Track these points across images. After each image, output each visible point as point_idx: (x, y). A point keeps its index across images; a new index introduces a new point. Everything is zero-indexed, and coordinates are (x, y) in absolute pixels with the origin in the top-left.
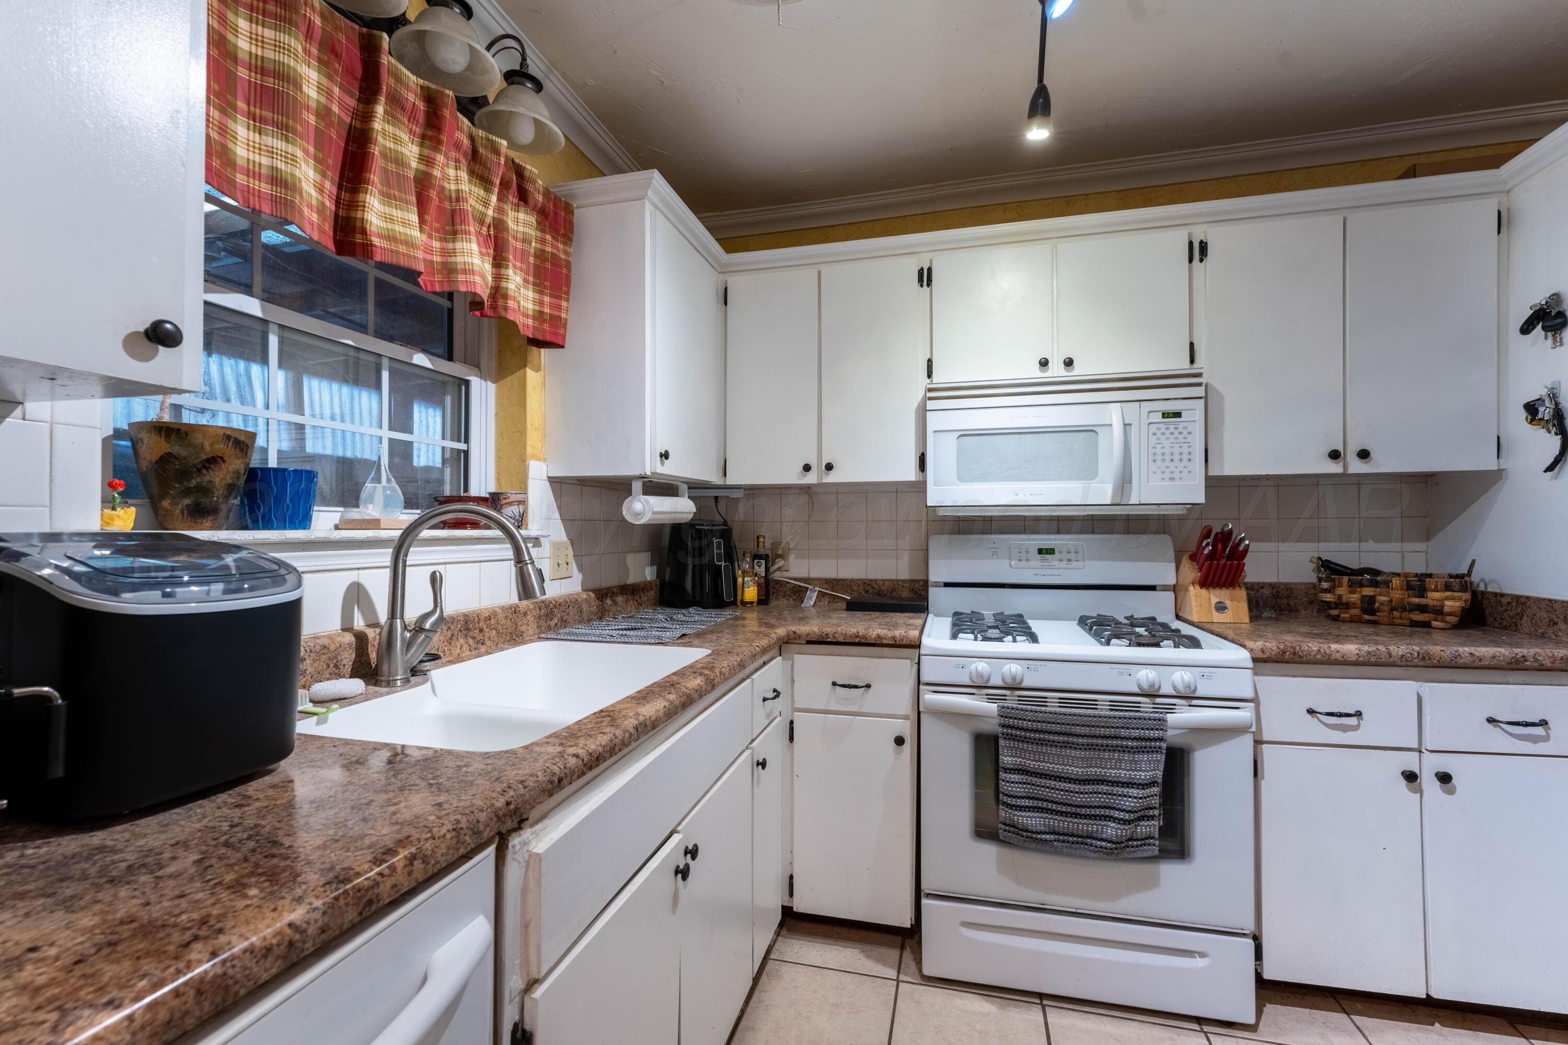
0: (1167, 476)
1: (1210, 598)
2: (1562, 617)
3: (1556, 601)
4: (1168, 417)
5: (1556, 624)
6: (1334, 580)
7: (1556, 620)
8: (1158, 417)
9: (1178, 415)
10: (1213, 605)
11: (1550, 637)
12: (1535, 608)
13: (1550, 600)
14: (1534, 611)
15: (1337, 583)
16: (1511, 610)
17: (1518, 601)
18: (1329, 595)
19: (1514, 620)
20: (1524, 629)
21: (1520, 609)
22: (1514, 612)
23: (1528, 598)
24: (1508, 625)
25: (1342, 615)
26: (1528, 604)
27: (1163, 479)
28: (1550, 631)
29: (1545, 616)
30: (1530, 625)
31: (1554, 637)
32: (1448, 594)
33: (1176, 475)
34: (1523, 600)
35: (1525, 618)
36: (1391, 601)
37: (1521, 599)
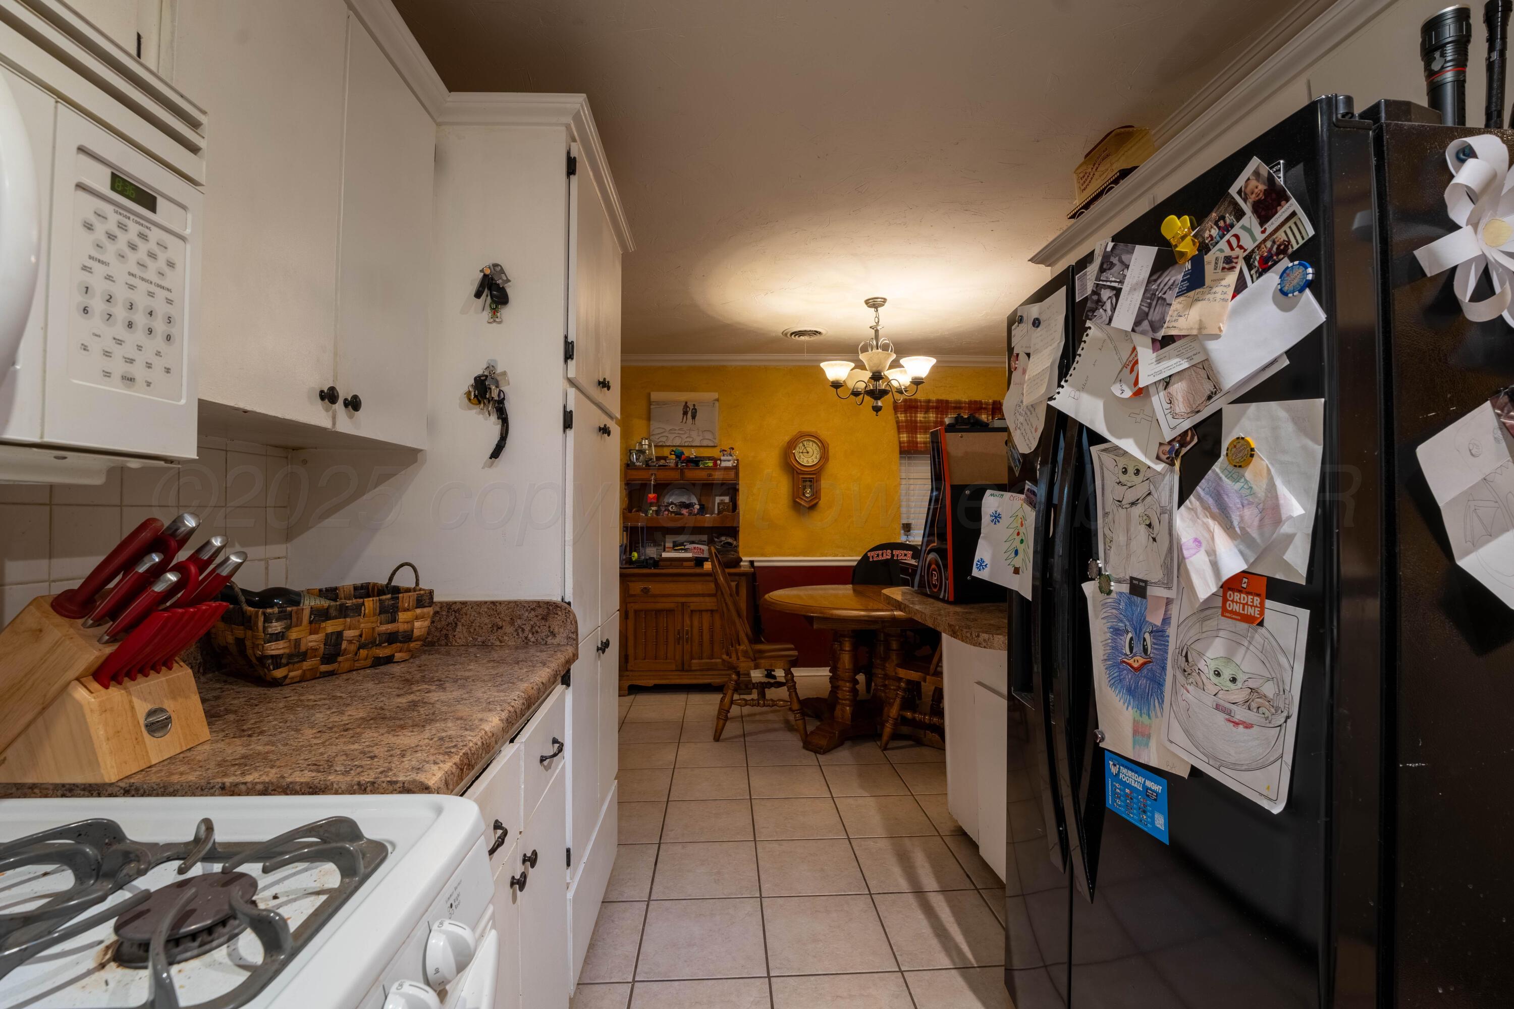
0: (118, 367)
1: (133, 708)
2: (508, 619)
3: (500, 603)
4: (122, 193)
5: (501, 628)
6: (290, 615)
7: (500, 624)
8: (101, 180)
9: (148, 200)
10: (142, 722)
11: (493, 644)
12: (474, 613)
13: (493, 603)
14: (472, 618)
15: (294, 619)
16: (440, 620)
17: (449, 609)
18: (281, 644)
19: (444, 632)
20: (458, 641)
21: (452, 618)
22: (443, 623)
23: (464, 603)
24: (435, 639)
25: (292, 674)
26: (464, 610)
27: (107, 374)
28: (493, 638)
29: (487, 621)
30: (466, 635)
31: (498, 643)
32: (419, 611)
33: (138, 370)
34: (456, 607)
35: (460, 627)
36: (361, 636)
37: (454, 606)
